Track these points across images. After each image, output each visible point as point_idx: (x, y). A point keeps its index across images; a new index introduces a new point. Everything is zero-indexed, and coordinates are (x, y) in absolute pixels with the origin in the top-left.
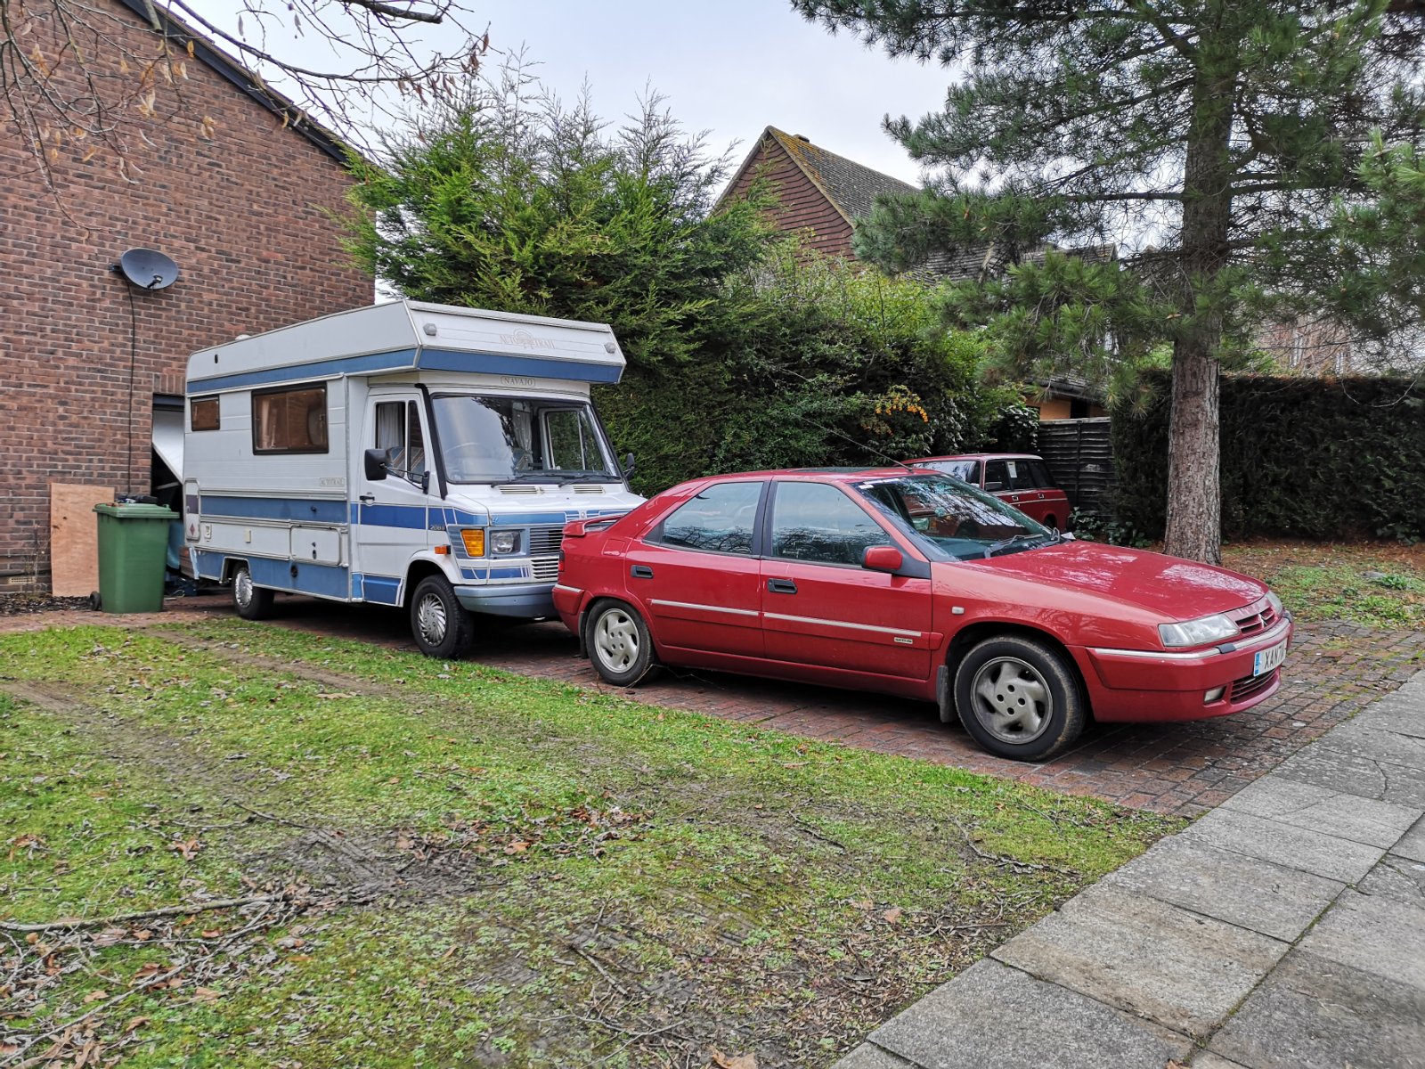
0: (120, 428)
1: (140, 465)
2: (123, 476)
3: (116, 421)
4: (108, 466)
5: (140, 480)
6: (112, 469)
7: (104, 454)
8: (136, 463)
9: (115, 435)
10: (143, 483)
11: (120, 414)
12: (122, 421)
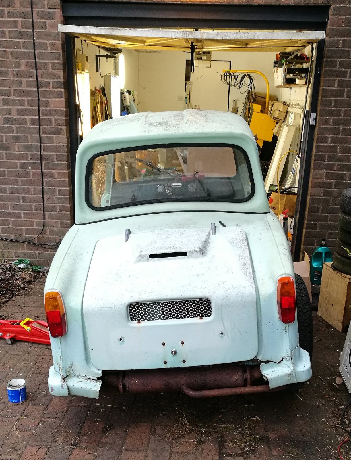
0: (24, 55)
1: (52, 107)
2: (33, 122)
3: (17, 45)
4: (14, 108)
5: (53, 126)
6: (20, 112)
7: (9, 94)
8: (47, 104)
9: (18, 65)
10: (58, 132)
11: (21, 35)
12: (25, 45)
